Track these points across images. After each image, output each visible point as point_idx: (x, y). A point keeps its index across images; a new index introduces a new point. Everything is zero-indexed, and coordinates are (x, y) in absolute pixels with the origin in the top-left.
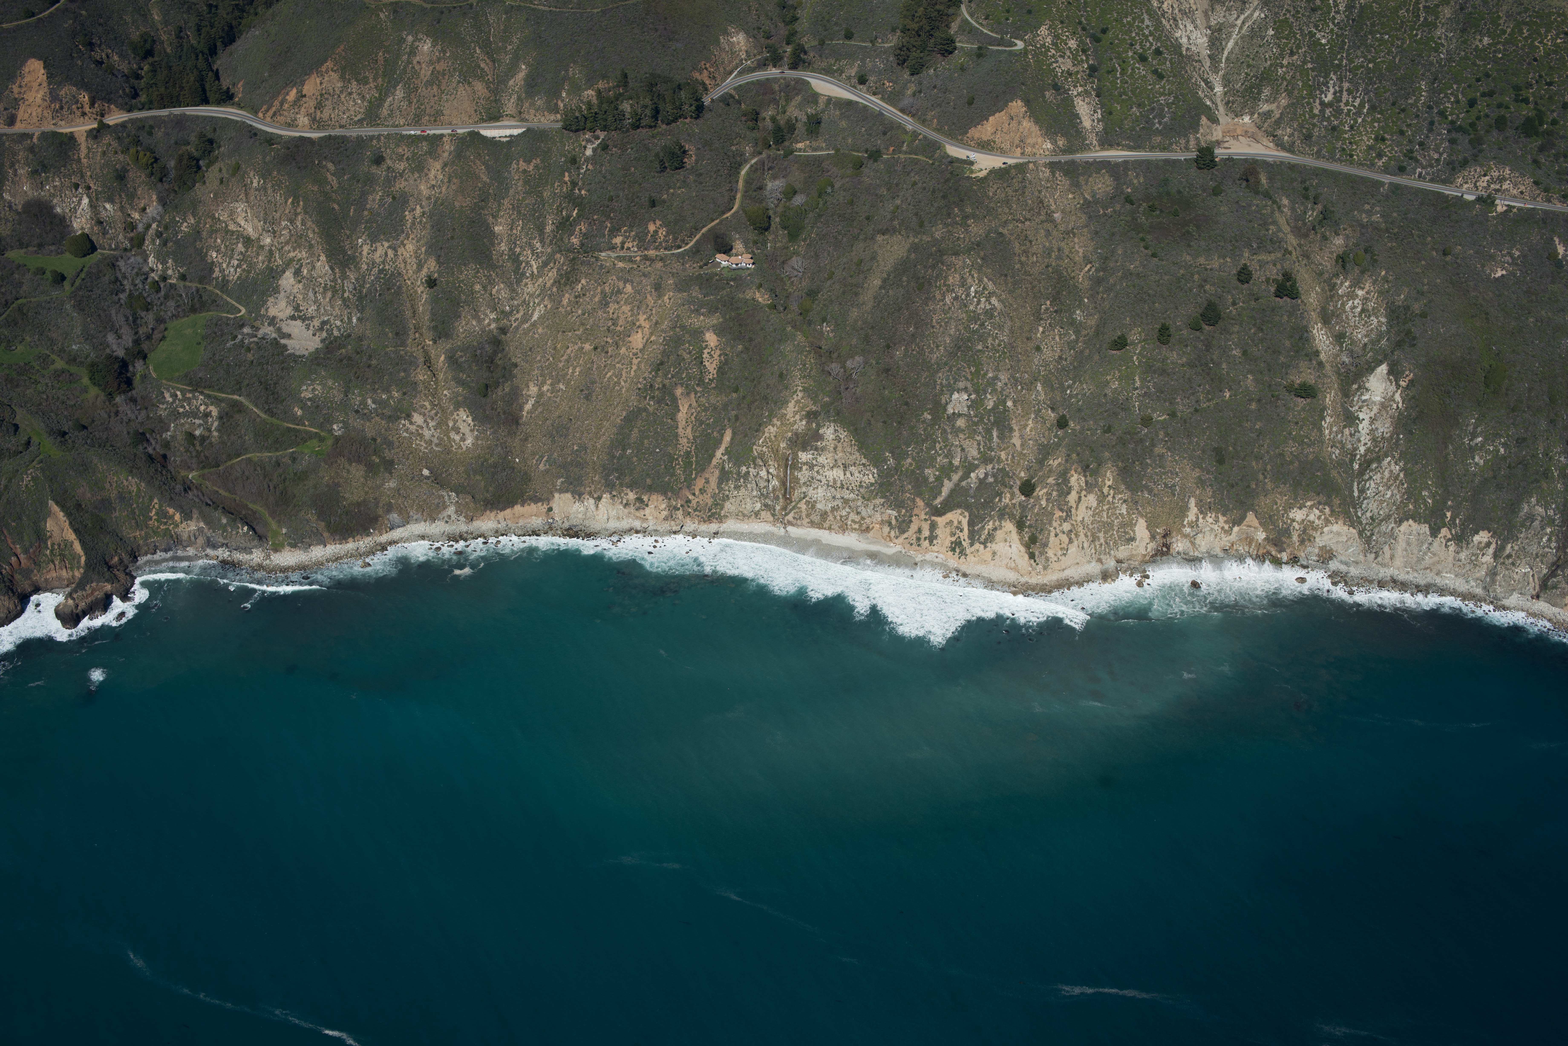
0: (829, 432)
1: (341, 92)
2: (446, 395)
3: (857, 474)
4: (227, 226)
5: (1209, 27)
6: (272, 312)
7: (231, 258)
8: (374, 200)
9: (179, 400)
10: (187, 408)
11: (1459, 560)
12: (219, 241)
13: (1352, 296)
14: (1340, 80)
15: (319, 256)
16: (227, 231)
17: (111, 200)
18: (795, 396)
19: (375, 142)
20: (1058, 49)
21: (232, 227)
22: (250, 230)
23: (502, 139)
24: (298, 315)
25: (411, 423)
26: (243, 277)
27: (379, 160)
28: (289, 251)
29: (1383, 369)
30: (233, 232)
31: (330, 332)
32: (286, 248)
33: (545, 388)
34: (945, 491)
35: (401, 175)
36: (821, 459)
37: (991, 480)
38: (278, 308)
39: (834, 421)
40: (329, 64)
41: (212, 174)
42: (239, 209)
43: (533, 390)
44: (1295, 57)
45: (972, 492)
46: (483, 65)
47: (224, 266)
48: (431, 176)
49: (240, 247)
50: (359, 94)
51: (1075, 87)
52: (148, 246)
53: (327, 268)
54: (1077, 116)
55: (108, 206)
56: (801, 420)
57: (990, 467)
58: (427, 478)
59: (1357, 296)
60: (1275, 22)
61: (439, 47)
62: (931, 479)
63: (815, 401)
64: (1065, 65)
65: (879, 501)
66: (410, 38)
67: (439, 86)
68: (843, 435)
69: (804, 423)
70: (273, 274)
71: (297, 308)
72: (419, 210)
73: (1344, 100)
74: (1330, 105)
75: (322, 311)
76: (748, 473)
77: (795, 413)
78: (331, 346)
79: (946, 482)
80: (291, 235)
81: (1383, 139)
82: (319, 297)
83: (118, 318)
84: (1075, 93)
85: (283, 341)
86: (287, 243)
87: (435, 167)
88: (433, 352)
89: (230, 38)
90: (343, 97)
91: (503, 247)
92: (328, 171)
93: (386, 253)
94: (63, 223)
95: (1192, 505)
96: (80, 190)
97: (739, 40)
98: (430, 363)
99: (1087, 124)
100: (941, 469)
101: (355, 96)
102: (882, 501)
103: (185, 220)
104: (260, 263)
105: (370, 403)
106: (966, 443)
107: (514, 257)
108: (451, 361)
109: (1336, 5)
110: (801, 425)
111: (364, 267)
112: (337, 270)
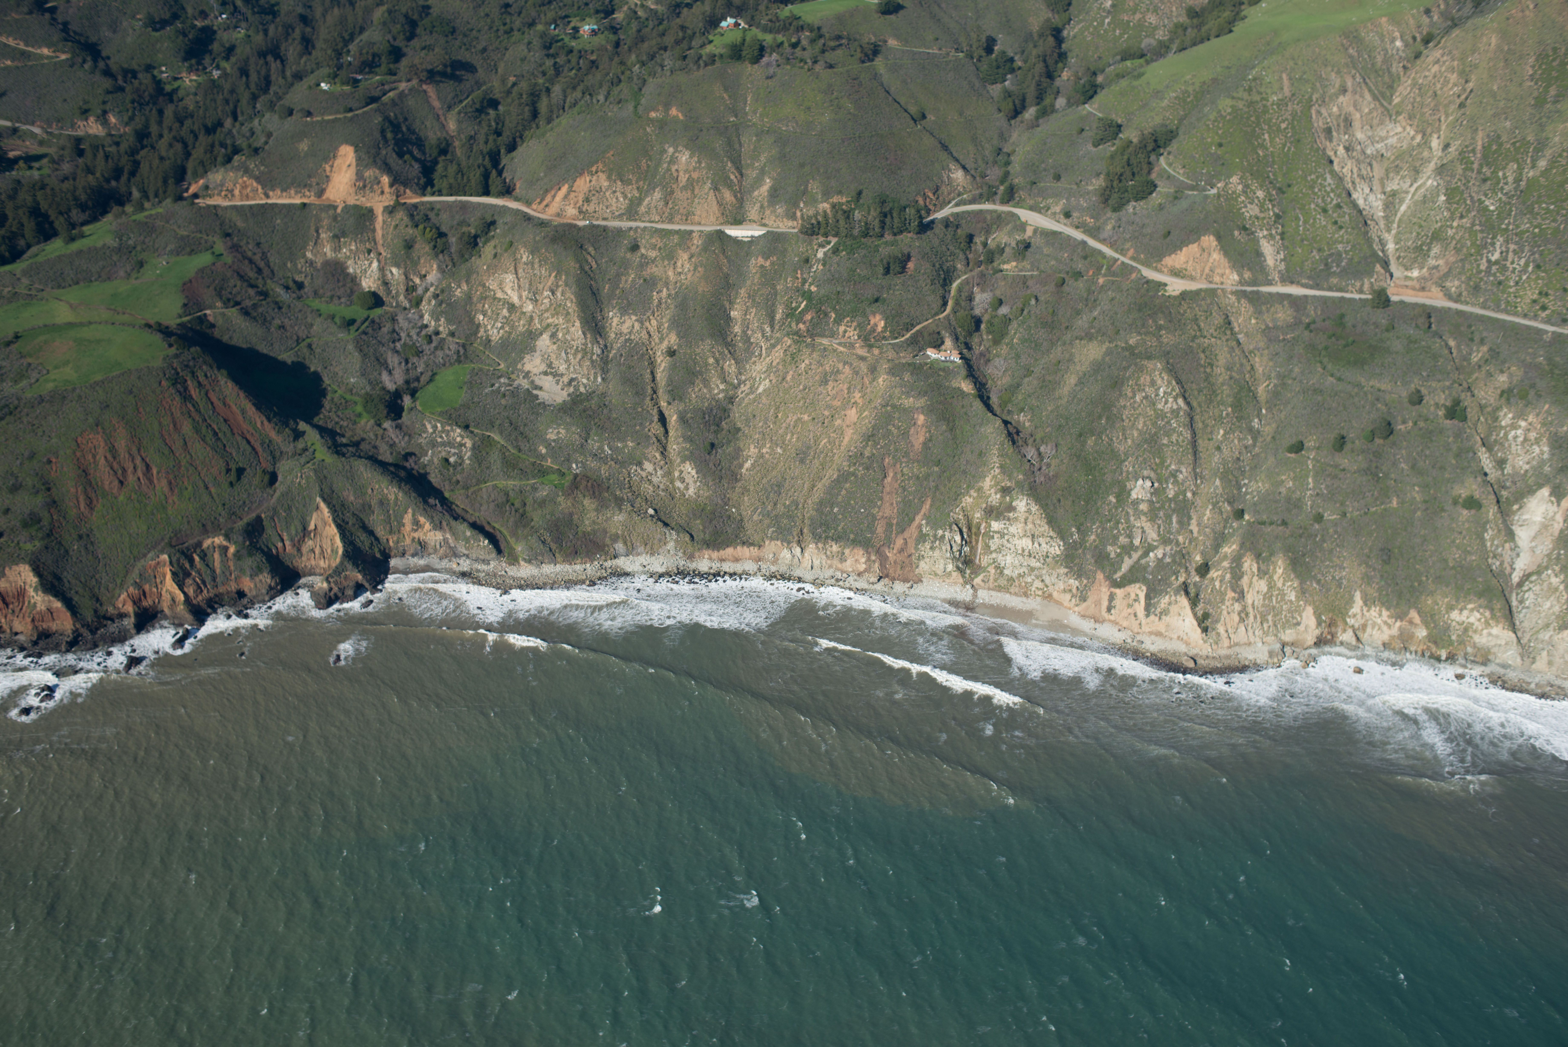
0: (1022, 504)
1: (607, 190)
2: (674, 449)
3: (1044, 545)
4: (495, 293)
5: (1384, 193)
6: (527, 367)
7: (496, 320)
8: (626, 281)
9: (439, 431)
10: (445, 438)
12: (487, 306)
13: (1514, 427)
14: (1507, 242)
15: (575, 322)
16: (495, 299)
17: (396, 265)
18: (992, 472)
19: (632, 233)
20: (1247, 197)
21: (499, 295)
22: (515, 300)
23: (744, 239)
24: (551, 371)
25: (642, 469)
26: (505, 337)
27: (635, 248)
28: (548, 318)
29: (1545, 492)
30: (500, 300)
31: (577, 388)
32: (546, 315)
33: (764, 451)
34: (1125, 568)
35: (653, 262)
36: (1012, 529)
37: (1168, 560)
38: (533, 364)
39: (1027, 496)
40: (599, 166)
41: (488, 250)
42: (508, 280)
43: (753, 451)
44: (1464, 220)
45: (1150, 569)
46: (732, 177)
47: (489, 327)
48: (679, 264)
49: (505, 312)
50: (622, 193)
51: (1261, 230)
52: (425, 305)
53: (580, 333)
54: (1263, 256)
55: (394, 270)
56: (996, 494)
57: (1168, 548)
58: (652, 516)
59: (1520, 427)
60: (1447, 190)
61: (696, 159)
62: (1113, 555)
63: (1010, 477)
64: (1254, 210)
65: (1062, 570)
66: (671, 150)
67: (693, 191)
68: (1034, 508)
69: (998, 496)
70: (532, 336)
71: (550, 365)
72: (665, 293)
73: (1510, 259)
74: (1497, 262)
75: (572, 369)
76: (943, 536)
77: (991, 487)
78: (575, 400)
79: (1126, 559)
80: (551, 305)
81: (1547, 295)
82: (571, 357)
83: (393, 360)
84: (1261, 235)
85: (535, 392)
86: (547, 310)
87: (683, 258)
88: (666, 413)
89: (512, 147)
90: (608, 194)
91: (737, 329)
92: (589, 253)
93: (633, 326)
94: (354, 280)
95: (1358, 596)
96: (372, 255)
97: (958, 175)
98: (663, 420)
99: (1270, 262)
100: (1123, 547)
101: (619, 194)
102: (1066, 570)
103: (459, 287)
104: (521, 326)
105: (606, 448)
106: (1147, 526)
107: (747, 340)
108: (683, 419)
109: (1505, 177)
110: (995, 498)
111: (613, 336)
112: (589, 336)
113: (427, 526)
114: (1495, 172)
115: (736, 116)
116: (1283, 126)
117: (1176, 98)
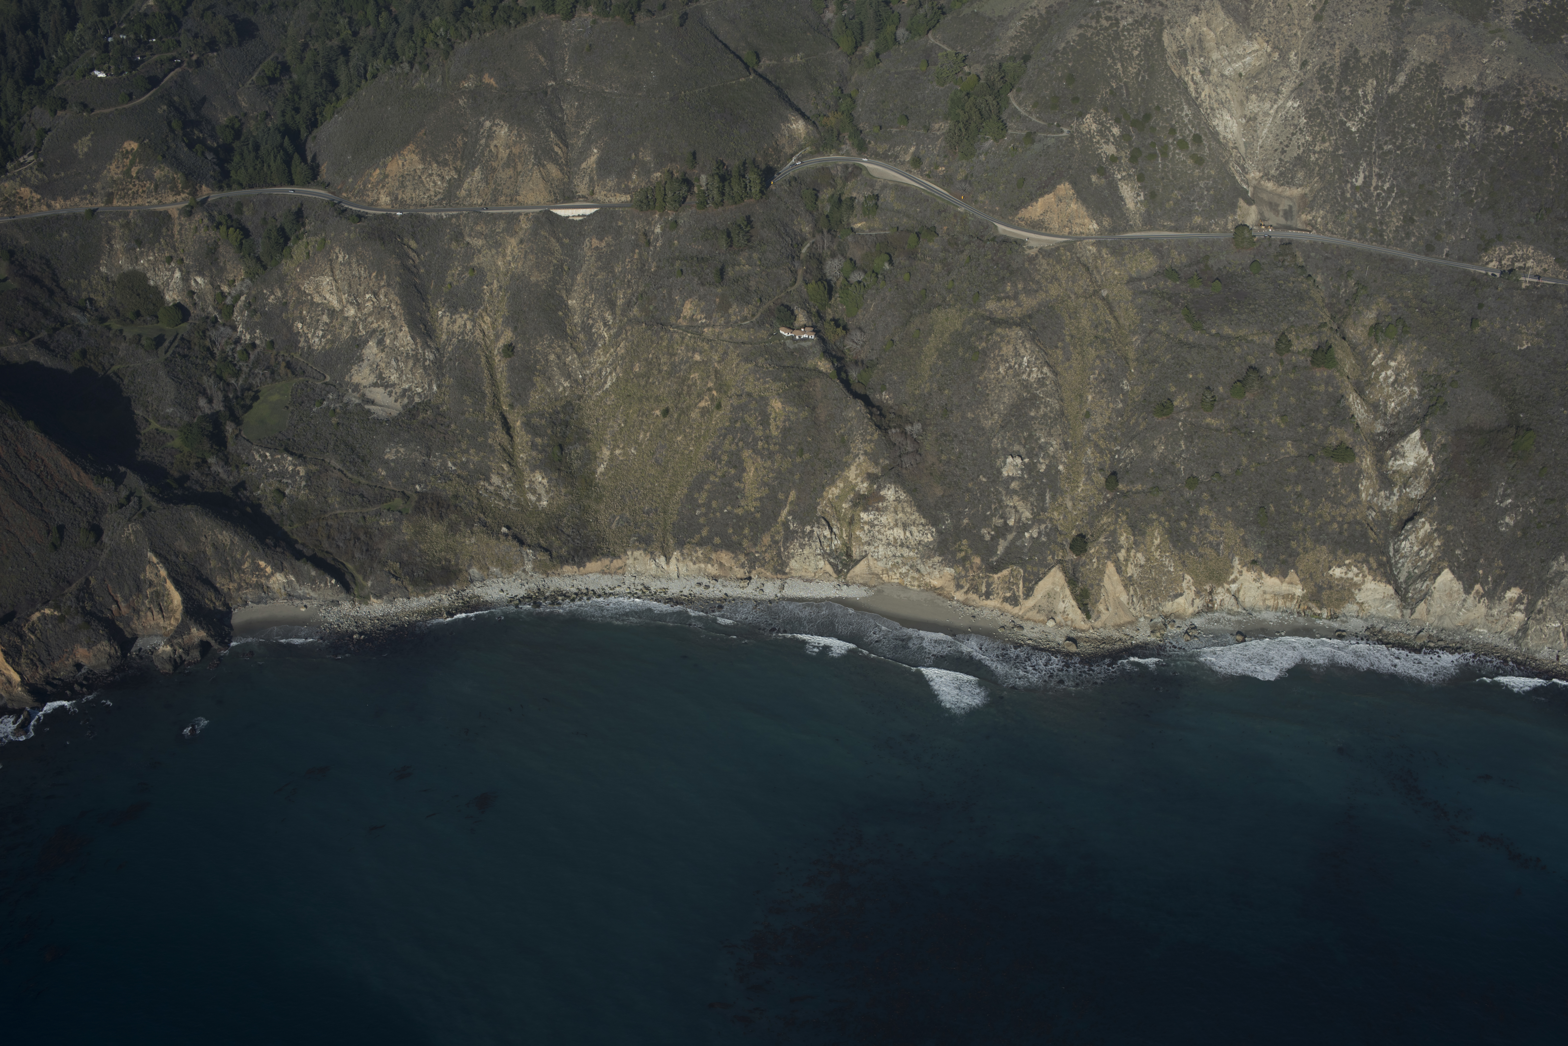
0: (890, 493)
1: (422, 173)
2: (522, 458)
3: (916, 533)
4: (312, 298)
5: (1245, 116)
6: (356, 379)
7: (316, 329)
8: (453, 275)
9: (268, 461)
10: (276, 468)
11: (1492, 616)
12: (304, 312)
13: (1384, 366)
14: (1370, 165)
15: (402, 326)
16: (312, 303)
17: (201, 273)
18: (857, 460)
19: (454, 220)
20: (1102, 136)
21: (317, 299)
22: (335, 303)
23: (575, 219)
24: (382, 382)
25: (490, 484)
26: (327, 347)
27: (458, 236)
28: (372, 323)
29: (1416, 435)
30: (318, 305)
31: (411, 398)
32: (370, 319)
33: (617, 452)
34: (1000, 550)
35: (479, 251)
36: (883, 519)
37: (1044, 539)
38: (362, 376)
39: (895, 483)
40: (411, 147)
41: (298, 250)
42: (325, 283)
43: (606, 453)
44: (1327, 144)
45: (1026, 550)
46: (556, 149)
47: (310, 336)
48: (508, 251)
49: (325, 318)
50: (439, 175)
51: (1119, 171)
52: (237, 316)
53: (409, 338)
54: (1122, 199)
55: (199, 279)
56: (862, 482)
57: (1043, 527)
58: (506, 535)
59: (1390, 367)
60: (1307, 111)
61: (516, 132)
62: (988, 538)
63: (877, 464)
64: (1110, 149)
65: (937, 559)
66: (488, 124)
67: (515, 168)
68: (903, 496)
69: (865, 485)
70: (358, 344)
71: (380, 376)
72: (495, 285)
73: (1374, 184)
74: (1360, 188)
75: (404, 378)
76: (812, 531)
77: (857, 476)
78: (411, 411)
79: (1001, 541)
80: (374, 307)
81: (1412, 221)
82: (402, 364)
83: (209, 384)
84: (1119, 177)
85: (367, 407)
87: (512, 245)
88: (510, 418)
89: (313, 124)
90: (423, 178)
91: (577, 319)
92: (409, 247)
93: (465, 324)
94: (157, 294)
95: (1236, 562)
96: (173, 264)
97: (799, 126)
98: (507, 428)
99: (1130, 204)
100: (996, 528)
101: (435, 178)
102: (940, 559)
103: (272, 293)
104: (345, 333)
105: (450, 464)
106: (1020, 505)
107: (587, 329)
108: (528, 425)
109: (1365, 96)
110: (863, 487)
111: (444, 337)
112: (418, 340)
113: (269, 570)
114: (1354, 91)
115: (555, 80)
116: (1136, 53)
117: (1022, 26)
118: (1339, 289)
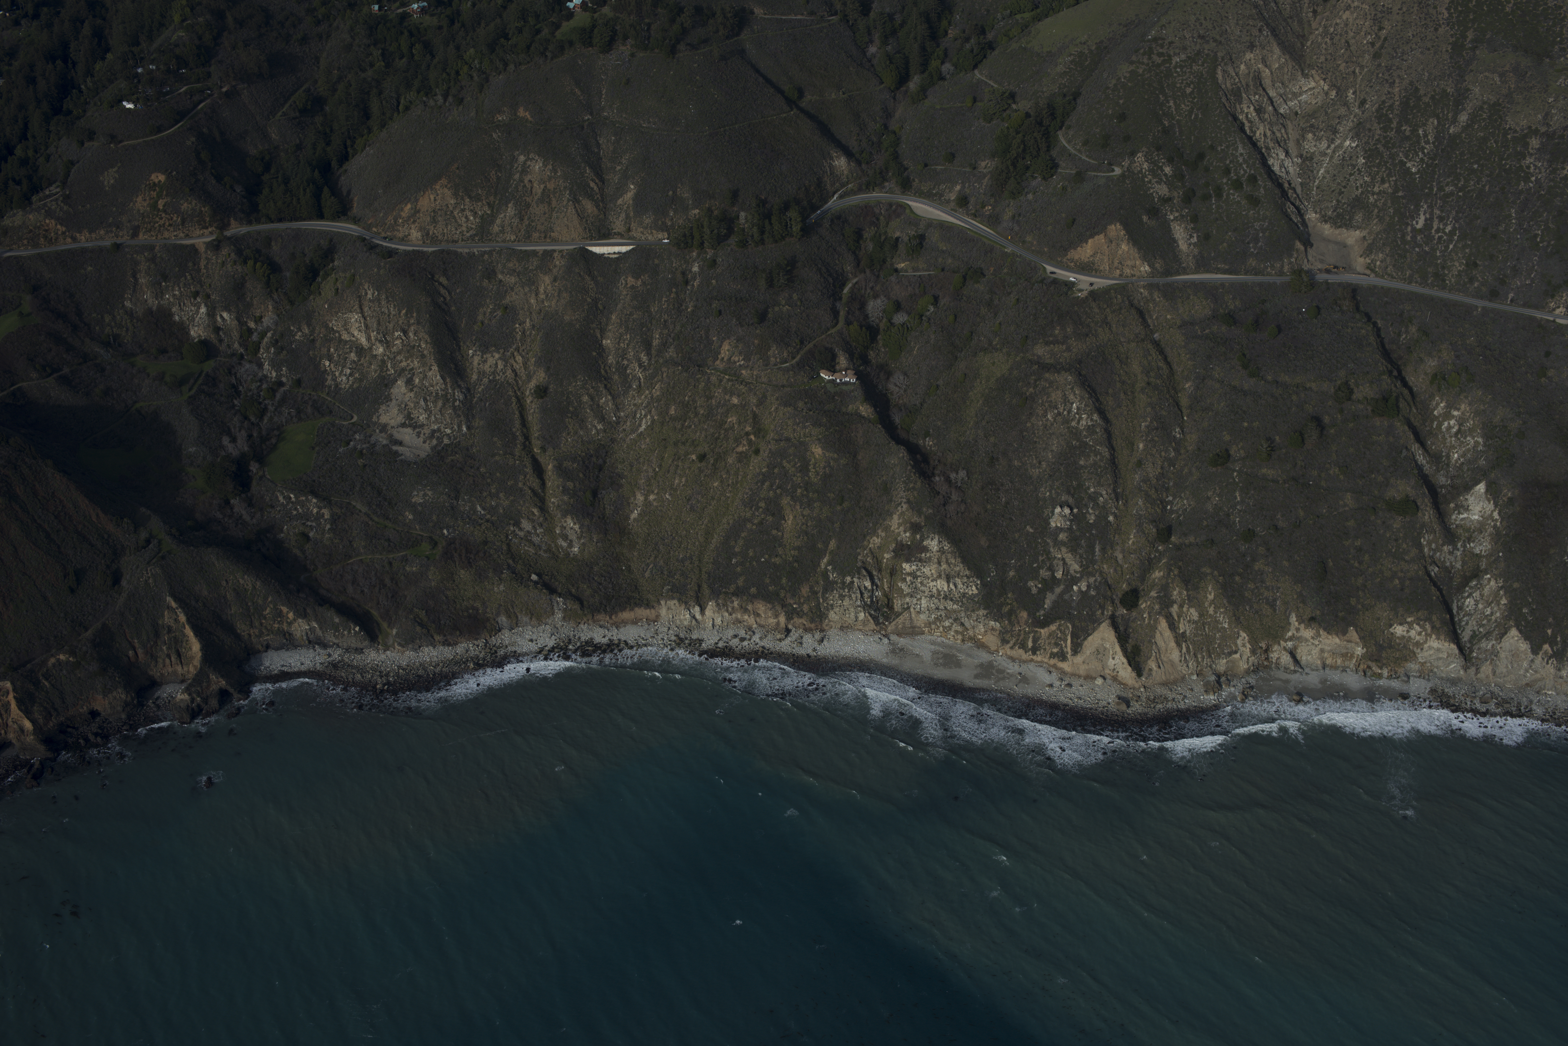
0: (933, 544)
1: (454, 208)
2: (553, 503)
3: (960, 586)
4: (340, 335)
5: (1301, 156)
6: (384, 419)
7: (344, 367)
8: (485, 313)
9: (292, 503)
10: (300, 510)
11: (1561, 677)
12: (332, 350)
13: (1447, 416)
14: (1431, 207)
15: (431, 365)
16: (340, 340)
17: (227, 309)
18: (899, 508)
19: (486, 256)
20: (1155, 175)
21: (345, 337)
22: (363, 340)
23: (611, 256)
24: (410, 422)
25: (521, 529)
26: (355, 386)
27: (490, 274)
28: (401, 361)
29: (1481, 487)
30: (346, 342)
31: (440, 440)
32: (399, 358)
33: (652, 497)
34: (1048, 604)
35: (512, 289)
36: (926, 570)
37: (1093, 593)
38: (390, 416)
39: (939, 533)
40: (444, 181)
41: (328, 286)
42: (353, 320)
43: (640, 498)
44: (1387, 185)
45: (1074, 604)
46: (592, 184)
47: (337, 374)
48: (542, 290)
49: (353, 356)
50: (471, 211)
51: (1172, 211)
52: (263, 354)
53: (438, 377)
54: (1175, 241)
55: (225, 315)
56: (905, 532)
57: (1092, 580)
58: (536, 583)
59: (1453, 416)
60: (1366, 152)
61: (550, 167)
62: (1034, 591)
63: (919, 513)
64: (1163, 190)
65: (982, 612)
66: (522, 158)
67: (550, 203)
68: (947, 546)
69: (908, 534)
70: (386, 383)
71: (409, 416)
72: (528, 324)
73: (1435, 227)
74: (1421, 231)
75: (433, 418)
76: (852, 582)
77: (900, 525)
78: (440, 454)
79: (1049, 594)
80: (403, 345)
81: (1475, 265)
82: (431, 405)
83: (233, 422)
84: (1172, 217)
85: (395, 448)
86: (399, 353)
87: (545, 282)
88: (541, 459)
89: (344, 158)
90: (455, 213)
91: (611, 360)
92: (440, 284)
93: (497, 364)
94: (182, 330)
95: (1293, 619)
96: (199, 300)
97: (841, 163)
98: (539, 471)
99: (1183, 246)
100: (1044, 581)
101: (468, 213)
102: (985, 612)
103: (300, 330)
104: (373, 371)
105: (479, 508)
106: (1069, 557)
107: (622, 370)
108: (560, 470)
109: (1425, 135)
110: (906, 536)
111: (475, 377)
112: (448, 380)
113: (291, 615)
114: (1414, 131)
115: (591, 114)
116: (1189, 90)
117: (1071, 62)
118: (1399, 335)
